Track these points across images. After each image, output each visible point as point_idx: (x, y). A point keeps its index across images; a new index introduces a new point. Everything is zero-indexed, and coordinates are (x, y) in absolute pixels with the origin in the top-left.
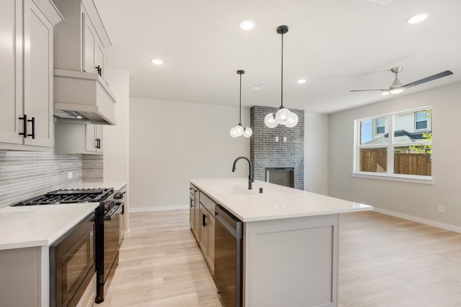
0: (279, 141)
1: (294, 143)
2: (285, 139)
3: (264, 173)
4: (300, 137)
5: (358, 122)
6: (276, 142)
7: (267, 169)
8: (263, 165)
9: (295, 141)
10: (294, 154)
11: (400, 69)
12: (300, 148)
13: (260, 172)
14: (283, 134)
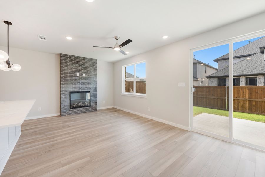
0: (80, 76)
1: (90, 77)
2: (84, 75)
3: (69, 95)
4: (94, 74)
5: (124, 68)
6: (78, 77)
7: (71, 93)
8: (67, 90)
9: (91, 76)
10: (90, 84)
11: (118, 38)
12: (95, 80)
13: (66, 94)
14: (83, 72)
